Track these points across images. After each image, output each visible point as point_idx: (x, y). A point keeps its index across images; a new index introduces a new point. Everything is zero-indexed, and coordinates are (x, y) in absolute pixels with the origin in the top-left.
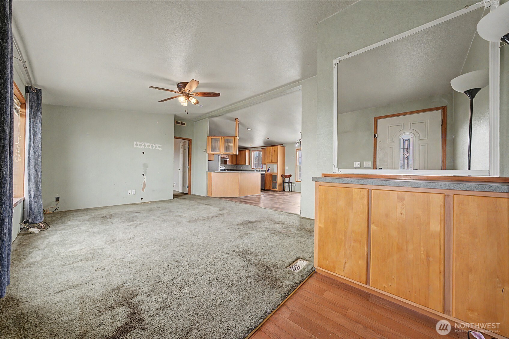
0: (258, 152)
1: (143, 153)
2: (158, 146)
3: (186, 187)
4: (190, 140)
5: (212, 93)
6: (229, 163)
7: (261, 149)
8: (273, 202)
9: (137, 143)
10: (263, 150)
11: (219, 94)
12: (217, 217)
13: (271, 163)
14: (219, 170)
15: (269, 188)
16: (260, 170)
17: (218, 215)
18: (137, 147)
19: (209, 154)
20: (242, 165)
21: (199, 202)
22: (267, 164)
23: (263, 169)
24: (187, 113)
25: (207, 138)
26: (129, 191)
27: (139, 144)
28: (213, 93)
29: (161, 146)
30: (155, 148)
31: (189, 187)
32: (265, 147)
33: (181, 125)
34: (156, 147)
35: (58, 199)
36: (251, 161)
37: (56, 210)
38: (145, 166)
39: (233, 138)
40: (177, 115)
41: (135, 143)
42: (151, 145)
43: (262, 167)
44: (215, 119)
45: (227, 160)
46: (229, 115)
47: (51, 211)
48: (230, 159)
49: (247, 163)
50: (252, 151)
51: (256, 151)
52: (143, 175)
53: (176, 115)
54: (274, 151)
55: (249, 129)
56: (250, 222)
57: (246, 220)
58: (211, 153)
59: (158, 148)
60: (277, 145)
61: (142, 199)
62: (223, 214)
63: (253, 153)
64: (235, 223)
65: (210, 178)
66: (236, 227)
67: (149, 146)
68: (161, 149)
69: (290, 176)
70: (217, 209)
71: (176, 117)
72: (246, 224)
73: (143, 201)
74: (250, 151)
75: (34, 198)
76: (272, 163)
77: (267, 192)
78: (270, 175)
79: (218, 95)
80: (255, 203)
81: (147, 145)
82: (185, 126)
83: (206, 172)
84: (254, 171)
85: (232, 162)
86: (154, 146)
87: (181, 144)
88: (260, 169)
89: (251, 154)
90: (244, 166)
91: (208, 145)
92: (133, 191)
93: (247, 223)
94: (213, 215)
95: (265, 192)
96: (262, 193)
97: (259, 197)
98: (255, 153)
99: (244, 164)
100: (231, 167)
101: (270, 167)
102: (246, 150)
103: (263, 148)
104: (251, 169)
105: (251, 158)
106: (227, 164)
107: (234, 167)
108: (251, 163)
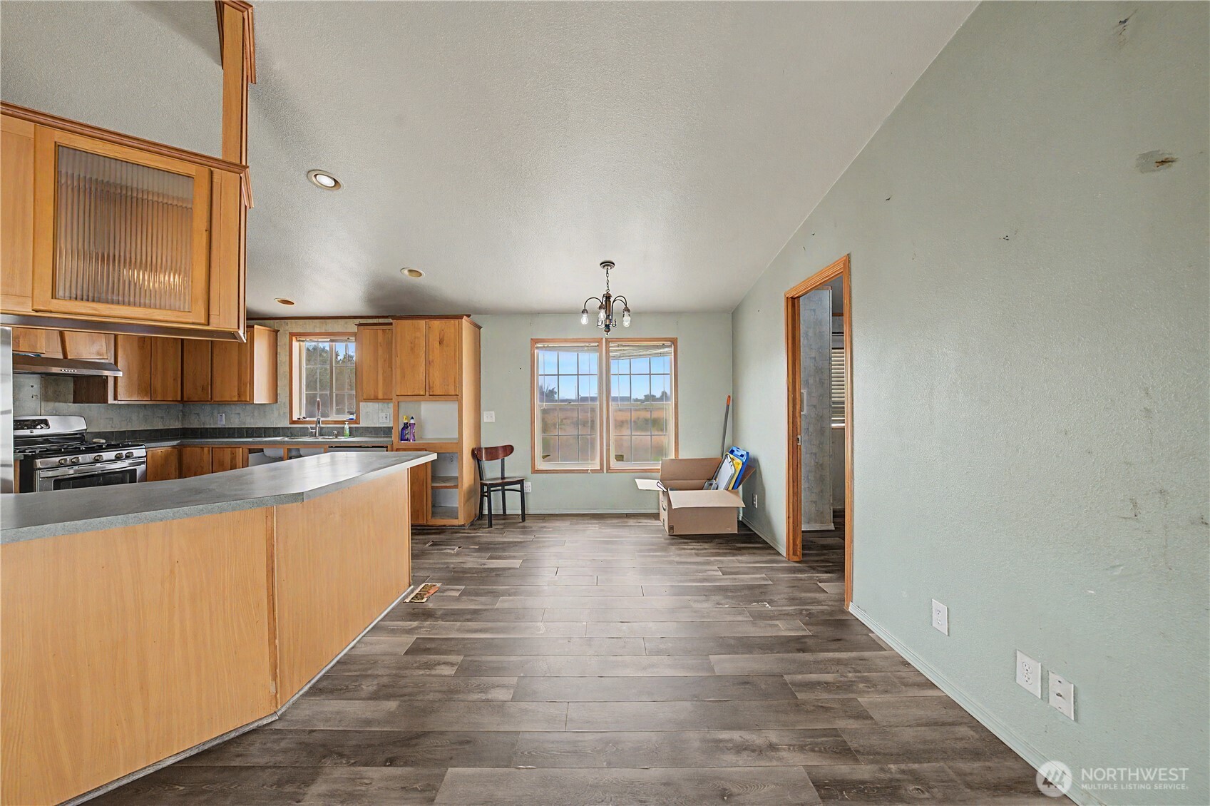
0: (328, 344)
6: (122, 393)
7: (355, 329)
10: (367, 332)
13: (424, 399)
16: (347, 426)
20: (228, 404)
22: (394, 398)
23: (362, 424)
32: (390, 320)
36: (282, 383)
43: (358, 412)
45: (104, 380)
48: (128, 373)
49: (260, 394)
50: (292, 334)
51: (314, 334)
54: (441, 342)
60: (460, 317)
63: (296, 345)
69: (509, 450)
74: (277, 332)
76: (427, 398)
84: (303, 433)
85: (145, 386)
88: (342, 422)
89: (283, 357)
90: (234, 406)
98: (311, 343)
99: (244, 397)
100: (134, 417)
101: (412, 418)
102: (255, 326)
103: (363, 321)
104: (288, 428)
105: (283, 369)
106: (111, 400)
107: (162, 418)
108: (283, 397)
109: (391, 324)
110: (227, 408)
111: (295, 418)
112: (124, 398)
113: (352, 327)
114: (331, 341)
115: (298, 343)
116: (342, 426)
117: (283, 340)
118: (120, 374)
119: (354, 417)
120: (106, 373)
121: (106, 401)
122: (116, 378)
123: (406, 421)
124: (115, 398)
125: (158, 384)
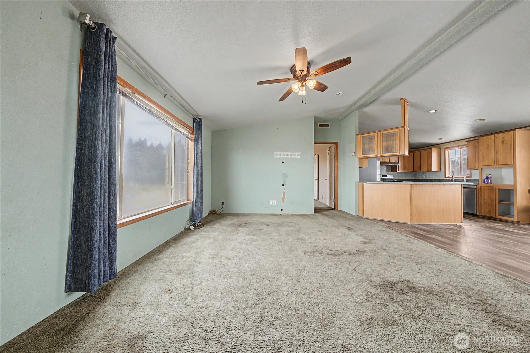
0: (458, 149)
1: (283, 162)
2: (297, 154)
3: (333, 200)
4: (336, 144)
5: (336, 62)
6: (400, 170)
7: (466, 143)
8: (497, 247)
9: (277, 153)
10: (470, 143)
11: (349, 58)
12: (350, 254)
13: (494, 166)
14: (379, 179)
15: (490, 214)
16: (465, 179)
17: (355, 252)
18: (277, 157)
19: (359, 158)
20: (425, 172)
21: (341, 222)
22: (481, 168)
23: (472, 178)
24: (305, 103)
25: (356, 138)
26: (270, 201)
27: (278, 154)
28: (339, 61)
29: (300, 153)
30: (294, 157)
31: (336, 201)
32: (477, 138)
33: (324, 127)
34: (295, 155)
35: (223, 203)
36: (442, 165)
37: (221, 212)
38: (285, 176)
39: (396, 130)
40: (318, 116)
41: (275, 153)
42: (289, 154)
43: (470, 174)
44: (366, 109)
45: (396, 167)
46: (388, 96)
47: (218, 213)
48: (401, 165)
49: (434, 168)
50: (445, 148)
51: (453, 147)
52: (283, 185)
53: (316, 116)
54: (503, 143)
55: (432, 111)
56: (413, 289)
57: (405, 278)
58: (363, 156)
59: (296, 156)
60: (514, 130)
61: (282, 210)
62: (365, 251)
63: (447, 152)
64: (376, 280)
65: (360, 191)
66: (373, 291)
67: (287, 155)
68: (300, 157)
70: (361, 239)
71: (315, 118)
72: (401, 291)
73: (283, 212)
74: (440, 148)
75: (195, 202)
76: (496, 166)
77: (482, 222)
78: (491, 189)
79: (347, 61)
80: (442, 242)
81: (286, 154)
82: (330, 127)
83: (356, 182)
84: (449, 181)
85: (405, 168)
86: (293, 154)
87: (328, 150)
88: (463, 177)
89: (442, 156)
90: (428, 173)
91: (357, 146)
92: (274, 201)
93: (404, 288)
94: (346, 248)
95: (476, 221)
96: (466, 222)
97: (457, 228)
98: (452, 151)
99: (429, 170)
100: (403, 176)
101: (490, 175)
102: (432, 148)
103: (469, 140)
104: (444, 179)
105: (442, 160)
106: (398, 171)
107: (409, 176)
108: (443, 169)
109: (478, 139)
110: (426, 173)
111: (447, 176)
112: (400, 171)
113: (465, 143)
114: (460, 148)
115: (448, 151)
116: (463, 179)
117: (442, 150)
118: (399, 165)
119: (469, 176)
120: (396, 165)
121: (397, 172)
122: (399, 166)
123: (487, 176)
124: (399, 171)
125: (407, 167)
